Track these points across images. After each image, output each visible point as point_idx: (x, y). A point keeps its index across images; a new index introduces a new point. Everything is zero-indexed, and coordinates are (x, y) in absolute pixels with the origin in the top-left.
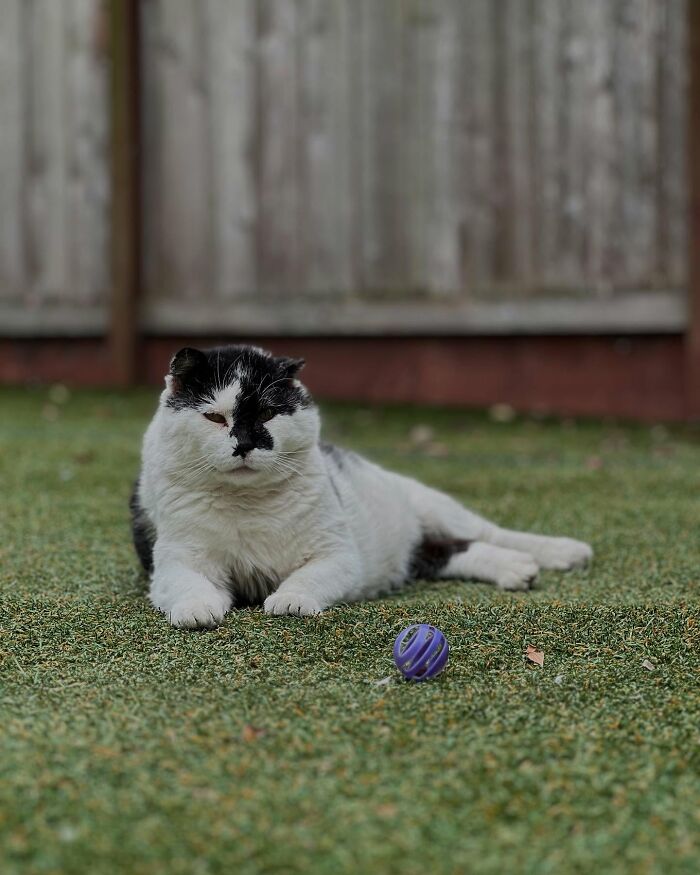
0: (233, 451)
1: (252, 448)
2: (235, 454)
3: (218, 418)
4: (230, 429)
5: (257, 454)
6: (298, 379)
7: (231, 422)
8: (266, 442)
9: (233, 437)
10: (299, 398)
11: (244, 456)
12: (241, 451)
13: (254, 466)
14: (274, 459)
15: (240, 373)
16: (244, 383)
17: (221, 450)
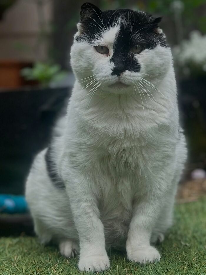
0: (111, 72)
1: (125, 71)
2: (113, 74)
3: (102, 50)
4: (110, 57)
5: (128, 75)
6: (161, 28)
7: (112, 52)
8: (135, 67)
9: (112, 62)
10: (161, 40)
11: (119, 75)
12: (117, 72)
13: (126, 82)
14: (140, 78)
15: (119, 20)
16: (123, 27)
17: (105, 70)
